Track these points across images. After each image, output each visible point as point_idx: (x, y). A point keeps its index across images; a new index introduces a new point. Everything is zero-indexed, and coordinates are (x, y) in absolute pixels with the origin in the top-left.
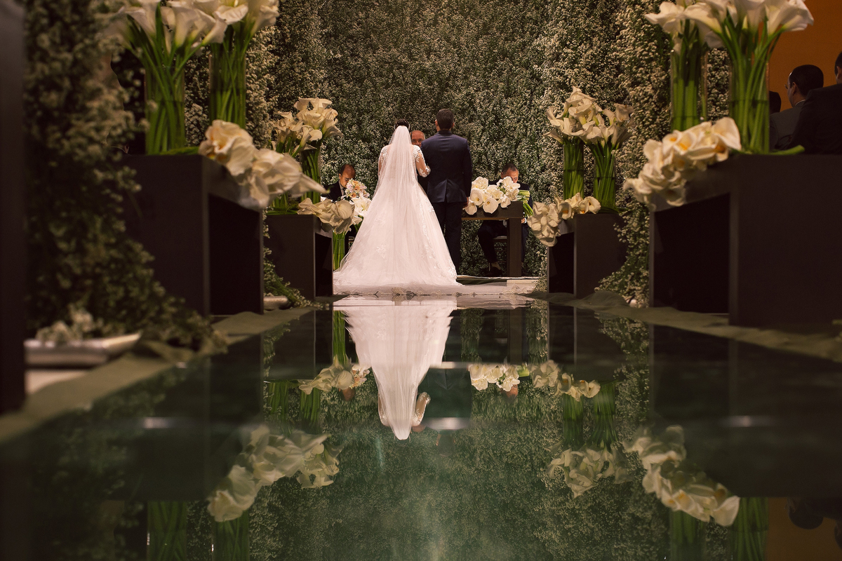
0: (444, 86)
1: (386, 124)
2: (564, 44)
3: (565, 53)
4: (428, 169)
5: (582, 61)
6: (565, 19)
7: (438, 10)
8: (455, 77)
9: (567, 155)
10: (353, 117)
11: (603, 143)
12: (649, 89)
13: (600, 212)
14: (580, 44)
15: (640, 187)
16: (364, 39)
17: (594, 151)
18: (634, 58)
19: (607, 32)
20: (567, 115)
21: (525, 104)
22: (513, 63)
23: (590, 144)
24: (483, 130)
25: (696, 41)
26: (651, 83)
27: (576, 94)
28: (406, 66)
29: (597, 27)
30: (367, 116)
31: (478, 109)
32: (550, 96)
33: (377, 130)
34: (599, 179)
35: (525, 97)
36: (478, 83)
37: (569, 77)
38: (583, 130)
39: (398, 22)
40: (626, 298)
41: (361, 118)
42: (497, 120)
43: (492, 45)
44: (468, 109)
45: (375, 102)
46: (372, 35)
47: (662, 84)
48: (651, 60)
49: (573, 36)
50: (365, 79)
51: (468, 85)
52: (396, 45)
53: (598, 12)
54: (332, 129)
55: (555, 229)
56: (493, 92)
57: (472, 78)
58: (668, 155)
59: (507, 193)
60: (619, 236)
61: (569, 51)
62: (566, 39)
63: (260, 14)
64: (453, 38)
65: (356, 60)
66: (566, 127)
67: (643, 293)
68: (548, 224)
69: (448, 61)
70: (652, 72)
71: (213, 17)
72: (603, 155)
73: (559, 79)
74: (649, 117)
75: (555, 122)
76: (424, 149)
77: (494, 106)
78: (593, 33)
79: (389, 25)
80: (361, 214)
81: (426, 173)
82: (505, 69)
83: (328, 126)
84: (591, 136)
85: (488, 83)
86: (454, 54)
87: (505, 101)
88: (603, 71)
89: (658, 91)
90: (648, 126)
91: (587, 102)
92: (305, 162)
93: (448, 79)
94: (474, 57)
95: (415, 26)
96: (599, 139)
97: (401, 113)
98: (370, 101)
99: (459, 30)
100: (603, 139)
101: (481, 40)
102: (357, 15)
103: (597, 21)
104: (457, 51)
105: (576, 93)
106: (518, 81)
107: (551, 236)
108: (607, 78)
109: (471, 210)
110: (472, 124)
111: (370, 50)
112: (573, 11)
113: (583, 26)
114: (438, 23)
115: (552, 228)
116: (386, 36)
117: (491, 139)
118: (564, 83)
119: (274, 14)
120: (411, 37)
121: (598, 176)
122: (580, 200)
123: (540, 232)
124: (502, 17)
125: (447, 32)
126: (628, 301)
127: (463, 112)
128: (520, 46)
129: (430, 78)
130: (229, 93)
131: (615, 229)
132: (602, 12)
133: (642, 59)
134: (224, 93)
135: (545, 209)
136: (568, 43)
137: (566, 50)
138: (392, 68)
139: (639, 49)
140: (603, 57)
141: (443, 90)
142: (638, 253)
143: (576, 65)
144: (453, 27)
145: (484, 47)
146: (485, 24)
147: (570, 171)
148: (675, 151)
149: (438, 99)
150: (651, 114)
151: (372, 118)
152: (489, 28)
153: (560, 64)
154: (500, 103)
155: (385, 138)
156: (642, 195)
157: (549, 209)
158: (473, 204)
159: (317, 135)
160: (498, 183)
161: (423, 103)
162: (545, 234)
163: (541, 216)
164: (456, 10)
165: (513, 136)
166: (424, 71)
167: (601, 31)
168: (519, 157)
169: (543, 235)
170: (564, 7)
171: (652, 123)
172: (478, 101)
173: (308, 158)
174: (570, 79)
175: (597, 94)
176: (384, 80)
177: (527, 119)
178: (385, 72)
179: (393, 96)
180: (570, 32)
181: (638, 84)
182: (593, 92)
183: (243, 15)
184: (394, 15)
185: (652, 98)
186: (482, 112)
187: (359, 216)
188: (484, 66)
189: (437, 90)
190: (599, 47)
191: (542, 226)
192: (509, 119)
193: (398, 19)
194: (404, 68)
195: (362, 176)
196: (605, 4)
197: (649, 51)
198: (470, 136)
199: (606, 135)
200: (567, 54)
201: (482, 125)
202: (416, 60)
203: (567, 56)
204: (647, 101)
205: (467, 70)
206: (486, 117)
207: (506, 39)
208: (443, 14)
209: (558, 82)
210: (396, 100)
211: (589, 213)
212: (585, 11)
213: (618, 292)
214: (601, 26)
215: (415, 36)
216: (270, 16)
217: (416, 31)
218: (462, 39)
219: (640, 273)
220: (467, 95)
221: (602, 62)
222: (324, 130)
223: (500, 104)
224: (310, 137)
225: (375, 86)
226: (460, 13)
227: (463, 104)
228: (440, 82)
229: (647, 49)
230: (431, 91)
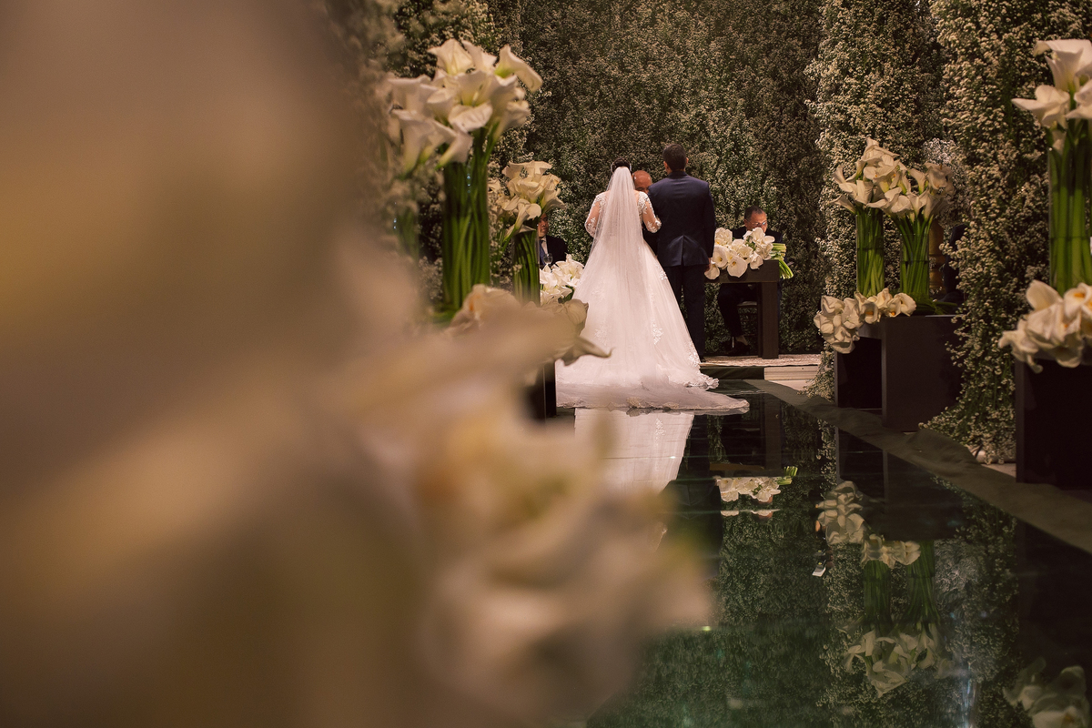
0: (667, 105)
1: (592, 156)
2: (845, 72)
3: (846, 84)
4: (658, 222)
5: (870, 94)
6: (846, 39)
7: (657, 5)
8: (680, 93)
9: (862, 229)
10: (550, 148)
11: (912, 217)
12: (995, 171)
13: (914, 313)
14: (867, 73)
15: (1022, 343)
16: (561, 46)
17: (901, 226)
18: (973, 128)
19: (901, 55)
20: (861, 177)
21: (773, 125)
22: (756, 72)
23: (895, 217)
24: (719, 162)
25: (1083, 136)
26: (997, 163)
27: (873, 150)
28: (616, 79)
29: (887, 49)
30: (567, 147)
31: (712, 134)
32: (827, 139)
33: (581, 164)
34: (907, 263)
35: (772, 116)
36: (711, 99)
37: (854, 115)
38: (886, 199)
39: (604, 22)
40: (972, 449)
41: (559, 150)
42: (737, 148)
43: (730, 48)
44: (698, 134)
45: (577, 127)
46: (571, 41)
47: (1013, 165)
48: (996, 131)
49: (857, 62)
50: (563, 97)
51: (698, 103)
52: (602, 53)
53: (890, 30)
54: (554, 201)
55: (852, 331)
56: (730, 111)
57: (703, 93)
58: (1074, 318)
59: (758, 250)
60: (953, 358)
61: (853, 80)
62: (848, 66)
63: (506, 114)
64: (677, 42)
65: (550, 74)
66: (860, 192)
67: (993, 441)
68: (842, 324)
69: (670, 71)
70: (999, 148)
71: (451, 128)
72: (913, 233)
73: (840, 117)
74: (995, 208)
75: (846, 187)
76: (651, 196)
77: (733, 130)
78: (884, 58)
79: (592, 26)
80: (570, 284)
81: (656, 227)
82: (745, 81)
83: (549, 198)
84: (897, 208)
85: (723, 100)
86: (678, 62)
87: (746, 123)
88: (898, 106)
89: (1008, 174)
90: (994, 219)
91: (889, 162)
92: (519, 245)
93: (671, 95)
94: (706, 66)
95: (627, 27)
96: (907, 212)
97: (611, 141)
98: (571, 128)
99: (685, 31)
100: (913, 211)
101: (713, 44)
102: (551, 14)
103: (889, 41)
104: (683, 58)
105: (873, 148)
106: (762, 96)
107: (847, 340)
108: (904, 115)
109: (713, 274)
110: (705, 154)
111: (569, 61)
112: (856, 29)
113: (871, 48)
114: (656, 22)
115: (848, 329)
116: (589, 41)
117: (729, 173)
118: (847, 124)
119: (524, 113)
120: (621, 41)
121: (906, 259)
122: (889, 296)
123: (833, 334)
124: (740, 12)
125: (669, 34)
126: (974, 454)
127: (692, 137)
128: (764, 49)
129: (648, 94)
130: (468, 218)
131: (948, 349)
132: (894, 29)
133: (984, 131)
134: (462, 219)
135: (838, 306)
136: (851, 70)
137: (848, 80)
138: (597, 85)
139: (982, 118)
140: (898, 89)
141: (665, 110)
142: (982, 385)
143: (862, 100)
144: (677, 27)
145: (717, 53)
146: (718, 22)
147: (866, 250)
148: (1083, 312)
149: (660, 122)
150: (998, 203)
151: (573, 149)
152: (723, 28)
153: (840, 98)
154: (741, 125)
155: (591, 175)
157: (843, 307)
158: (714, 265)
159: (535, 211)
160: (745, 236)
161: (639, 128)
162: (839, 337)
163: (833, 314)
164: (680, 5)
165: (758, 168)
166: (640, 85)
167: (894, 54)
168: (766, 195)
169: (836, 339)
170: (844, 23)
171: (999, 215)
172: (711, 123)
173: (523, 240)
174: (855, 119)
175: (890, 138)
176: (588, 99)
177: (777, 146)
178: (589, 89)
179: (601, 119)
180: (853, 56)
181: (978, 161)
182: (886, 135)
183: (487, 119)
184: (599, 13)
185: (999, 182)
186: (717, 138)
187: (567, 286)
188: (718, 78)
189: (657, 111)
190: (892, 76)
191: (834, 327)
192: (752, 146)
193: (605, 18)
194: (614, 82)
195: (563, 224)
196: (899, 17)
197: (994, 120)
198: (702, 169)
199: (917, 207)
200: (849, 85)
201: (718, 154)
202: (629, 71)
203: (850, 87)
204: (992, 187)
205: (696, 83)
206: (722, 145)
207: (746, 41)
208: (663, 11)
209: (838, 122)
210: (604, 125)
211: (902, 314)
212: (872, 28)
213: (959, 438)
214: (894, 47)
215: (628, 40)
216: (519, 116)
217: (628, 34)
218: (689, 43)
219: (986, 413)
220: (697, 115)
221: (896, 95)
222: (544, 202)
223: (740, 127)
224: (528, 216)
225: (576, 108)
226: (685, 8)
227: (692, 128)
228: (661, 100)
229: (991, 117)
230: (649, 112)
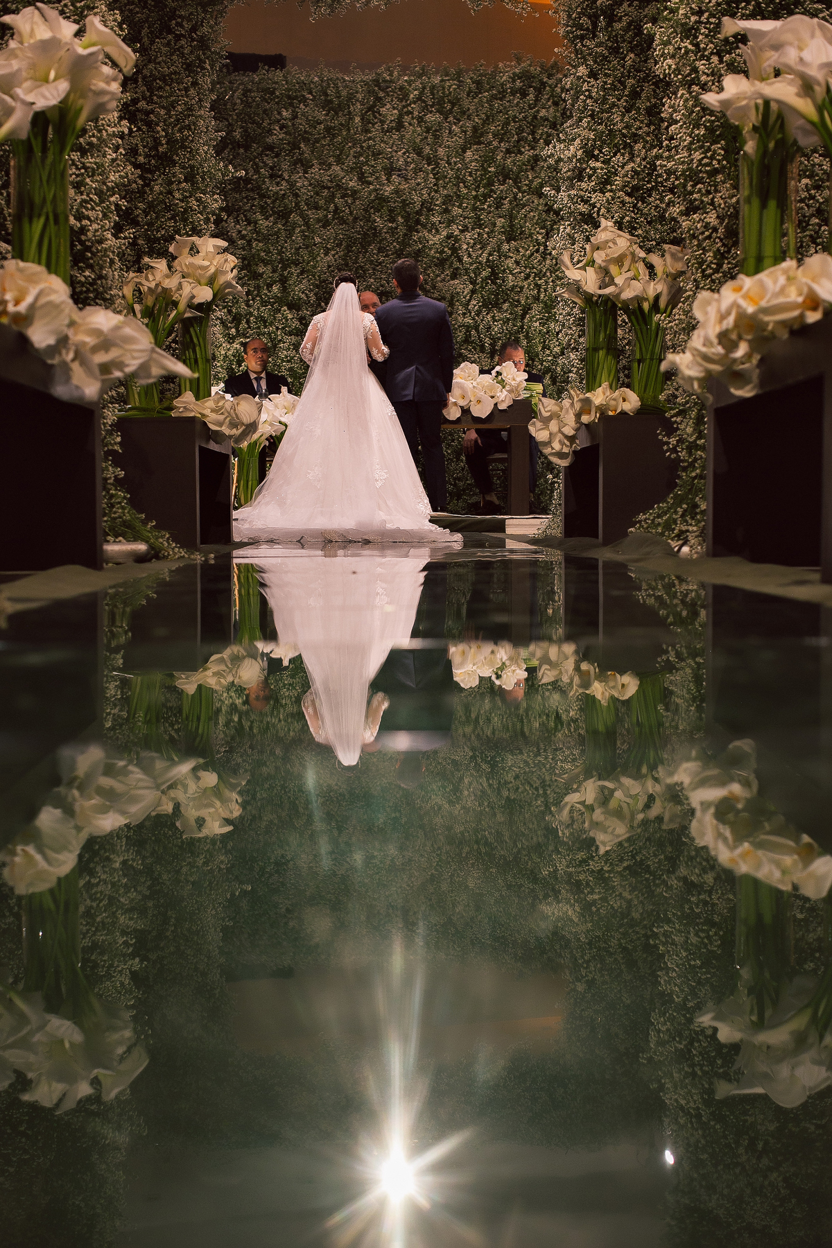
0: (414, 224)
1: (324, 281)
2: (590, 155)
3: (591, 169)
4: (386, 350)
5: (618, 181)
6: (592, 116)
7: (404, 107)
8: (430, 210)
9: (592, 326)
10: (274, 271)
11: (646, 306)
12: (712, 218)
13: (640, 412)
14: (615, 155)
15: (688, 367)
16: (290, 151)
17: (633, 318)
18: (689, 169)
19: (656, 136)
20: (592, 263)
21: (537, 251)
22: (519, 188)
23: (626, 309)
24: (473, 292)
25: (780, 136)
26: (715, 209)
27: (606, 230)
28: (355, 192)
29: (640, 128)
30: (295, 270)
31: (465, 259)
32: (568, 235)
33: (311, 290)
34: (639, 362)
35: (537, 240)
36: (465, 218)
37: (598, 205)
38: (616, 285)
39: (341, 124)
40: (674, 544)
41: (286, 273)
42: (494, 275)
43: (487, 159)
44: (449, 260)
45: (307, 248)
46: (302, 146)
47: (732, 210)
48: (715, 172)
49: (604, 142)
50: (291, 212)
51: (450, 222)
52: (339, 161)
53: (642, 104)
54: (228, 285)
55: (572, 439)
56: (488, 233)
57: (456, 211)
58: (728, 313)
59: (508, 388)
60: (665, 448)
61: (599, 164)
62: (594, 147)
63: (90, 94)
64: (427, 150)
65: (278, 184)
66: (590, 281)
67: (700, 536)
68: (560, 431)
69: (418, 184)
70: (716, 191)
71: (12, 97)
72: (646, 325)
73: (583, 208)
74: (711, 262)
75: (573, 274)
76: (379, 319)
77: (490, 254)
78: (635, 138)
79: (328, 129)
80: (283, 420)
81: (383, 354)
82: (506, 197)
83: (222, 280)
84: (627, 295)
85: (480, 220)
86: (428, 174)
87: (506, 247)
88: (650, 196)
89: (726, 221)
90: (710, 275)
91: (623, 242)
92: (188, 336)
93: (419, 213)
94: (459, 180)
95: (367, 131)
96: (639, 300)
97: (347, 265)
98: (300, 247)
99: (436, 137)
100: (647, 299)
101: (469, 153)
102: (279, 113)
103: (641, 118)
104: (433, 169)
105: (606, 229)
106: (525, 216)
107: (566, 450)
108: (657, 207)
109: (453, 413)
110: (456, 282)
111: (300, 169)
112: (603, 103)
113: (620, 126)
114: (403, 126)
115: (566, 437)
116: (323, 146)
117: (485, 305)
118: (590, 215)
119: (113, 94)
120: (362, 147)
121: (638, 356)
122: (608, 393)
123: (548, 443)
124: (502, 117)
125: (418, 141)
126: (676, 549)
127: (441, 263)
128: (529, 161)
129: (391, 211)
130: (42, 220)
131: (660, 437)
132: (648, 104)
133: (701, 171)
134: (35, 220)
135: (556, 408)
136: (596, 152)
137: (592, 164)
138: (333, 196)
139: (697, 156)
140: (650, 175)
141: (411, 229)
142: (694, 474)
143: (609, 187)
144: (427, 132)
145: (473, 164)
146: (475, 129)
147: (596, 350)
148: (739, 306)
149: (404, 244)
150: (715, 257)
151: (302, 273)
152: (482, 135)
153: (584, 185)
154: (499, 249)
155: (323, 304)
156: (691, 379)
157: (561, 409)
158: (455, 404)
159: (205, 294)
160: (494, 372)
161: (380, 250)
162: (556, 446)
163: (550, 418)
164: (432, 106)
165: (518, 301)
166: (382, 200)
167: (648, 134)
168: (528, 333)
169: (553, 449)
170: (590, 97)
171: (716, 271)
172: (465, 247)
173: (192, 330)
174: (599, 209)
175: (640, 232)
176: (321, 214)
177: (540, 275)
178: (322, 202)
179: (335, 239)
180: (599, 136)
181: (695, 210)
182: (635, 229)
183: (63, 96)
184: (337, 113)
185: (717, 232)
186: (471, 264)
187: (280, 422)
188: (474, 193)
189: (402, 230)
190: (644, 159)
191: (551, 434)
192: (513, 274)
193: (342, 120)
194: (352, 196)
195: (288, 361)
196: (654, 91)
197: (712, 158)
198: (452, 300)
199: (651, 293)
200: (594, 169)
201: (471, 283)
202: (370, 183)
203: (595, 172)
204: (709, 237)
205: (448, 200)
206: (477, 272)
207: (508, 151)
208: (412, 113)
209: (581, 214)
210: (339, 245)
211: (623, 413)
212: (622, 103)
213: (662, 534)
214: (648, 125)
215: (369, 147)
216: (106, 98)
217: (370, 139)
218: (441, 152)
219: (696, 506)
220: (449, 237)
221: (649, 182)
222: (216, 286)
223: (498, 252)
224: (193, 297)
225: (307, 224)
226: (438, 111)
227: (442, 252)
228: (407, 218)
229: (709, 155)
230: (392, 231)
